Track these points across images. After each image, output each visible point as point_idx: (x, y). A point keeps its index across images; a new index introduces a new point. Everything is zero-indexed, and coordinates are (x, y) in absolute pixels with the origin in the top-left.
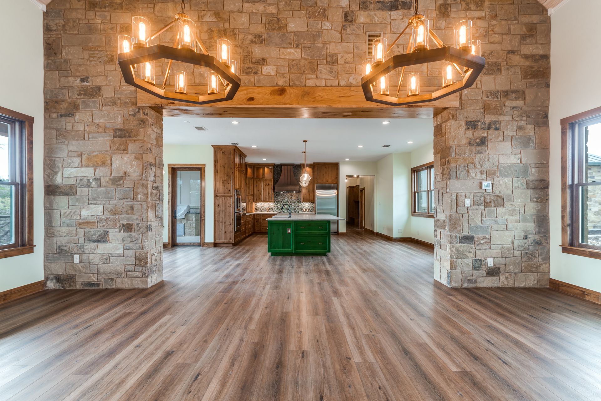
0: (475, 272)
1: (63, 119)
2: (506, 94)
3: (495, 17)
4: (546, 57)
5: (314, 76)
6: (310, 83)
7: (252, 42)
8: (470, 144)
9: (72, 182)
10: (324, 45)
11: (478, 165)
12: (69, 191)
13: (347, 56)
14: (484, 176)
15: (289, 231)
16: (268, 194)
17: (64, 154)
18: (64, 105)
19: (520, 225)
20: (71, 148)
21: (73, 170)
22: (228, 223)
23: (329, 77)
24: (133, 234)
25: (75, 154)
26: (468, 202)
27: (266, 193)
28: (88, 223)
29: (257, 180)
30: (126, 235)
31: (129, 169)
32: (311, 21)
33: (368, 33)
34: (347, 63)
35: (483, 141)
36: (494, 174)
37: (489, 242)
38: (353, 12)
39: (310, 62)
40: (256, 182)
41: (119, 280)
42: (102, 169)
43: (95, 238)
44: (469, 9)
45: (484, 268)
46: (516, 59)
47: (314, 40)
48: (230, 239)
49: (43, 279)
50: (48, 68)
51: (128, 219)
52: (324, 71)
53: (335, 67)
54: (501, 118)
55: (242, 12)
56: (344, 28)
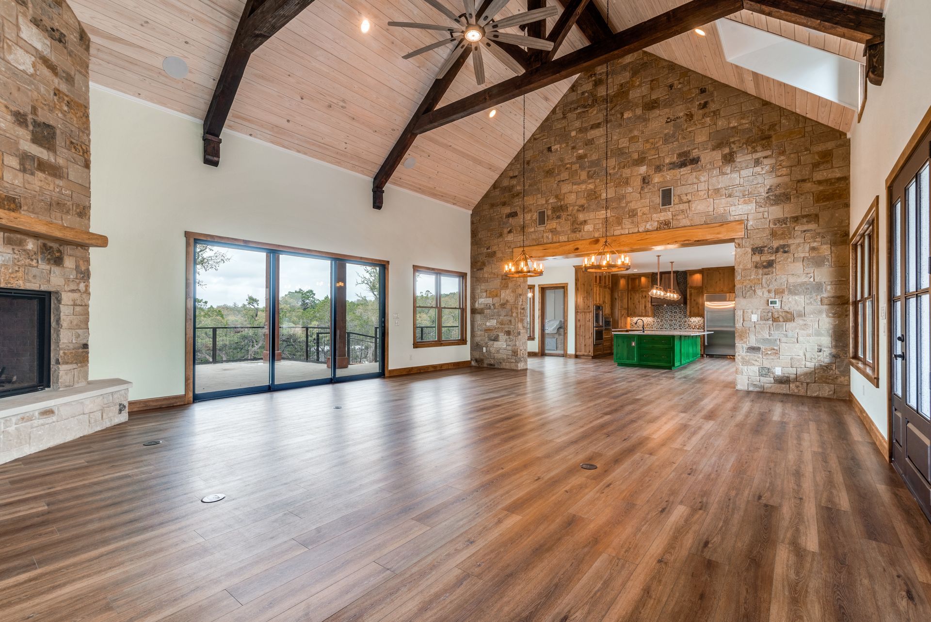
0: (762, 378)
1: (479, 272)
2: (796, 219)
3: (783, 153)
4: (846, 179)
5: (619, 228)
6: (617, 233)
7: (578, 210)
8: (756, 267)
9: (482, 306)
10: (627, 205)
11: (765, 285)
12: (481, 312)
13: (644, 209)
14: (772, 295)
15: (633, 344)
16: (645, 307)
17: (479, 291)
18: (479, 264)
19: (813, 339)
20: (482, 288)
21: (483, 300)
22: (587, 337)
23: (631, 226)
24: (511, 337)
25: (484, 291)
26: (754, 318)
27: (642, 307)
28: (489, 330)
29: (632, 292)
30: (507, 337)
31: (509, 299)
32: (617, 189)
33: (661, 190)
34: (644, 214)
35: (770, 264)
36: (783, 292)
37: (777, 353)
38: (649, 176)
39: (617, 218)
40: (631, 295)
41: (504, 364)
42: (496, 298)
43: (493, 338)
44: (756, 151)
45: (772, 376)
46: (808, 186)
47: (620, 202)
48: (589, 352)
49: (470, 360)
50: (473, 244)
51: (509, 328)
52: (627, 223)
53: (635, 219)
54: (790, 242)
55: (572, 192)
56: (642, 188)
